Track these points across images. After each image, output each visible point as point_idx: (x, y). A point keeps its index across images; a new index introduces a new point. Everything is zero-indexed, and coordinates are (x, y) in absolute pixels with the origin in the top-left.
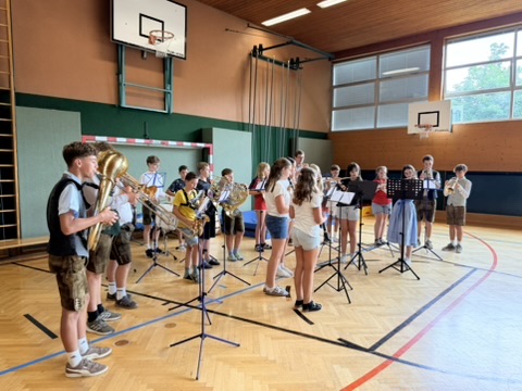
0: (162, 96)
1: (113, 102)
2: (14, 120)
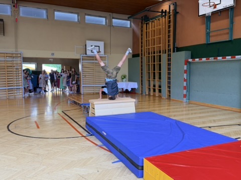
2: (171, 57)
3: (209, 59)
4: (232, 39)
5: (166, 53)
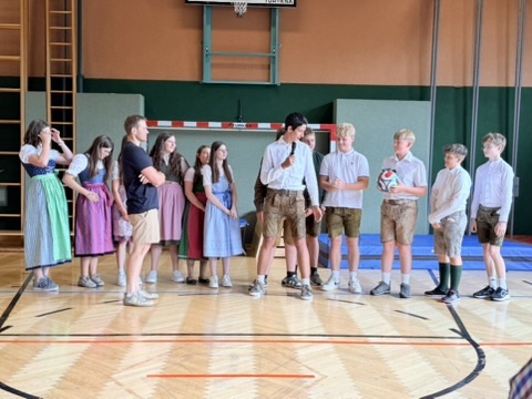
0: (265, 62)
1: (196, 79)
2: (74, 108)
3: (231, 126)
4: (278, 83)
5: (44, 89)
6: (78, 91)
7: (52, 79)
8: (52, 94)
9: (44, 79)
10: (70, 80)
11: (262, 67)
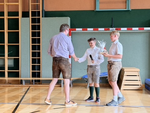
1: (93, 9)
2: (41, 24)
4: (130, 9)
5: (28, 16)
6: (42, 17)
7: (32, 12)
8: (32, 18)
9: (28, 12)
10: (39, 12)
11: (123, 2)
